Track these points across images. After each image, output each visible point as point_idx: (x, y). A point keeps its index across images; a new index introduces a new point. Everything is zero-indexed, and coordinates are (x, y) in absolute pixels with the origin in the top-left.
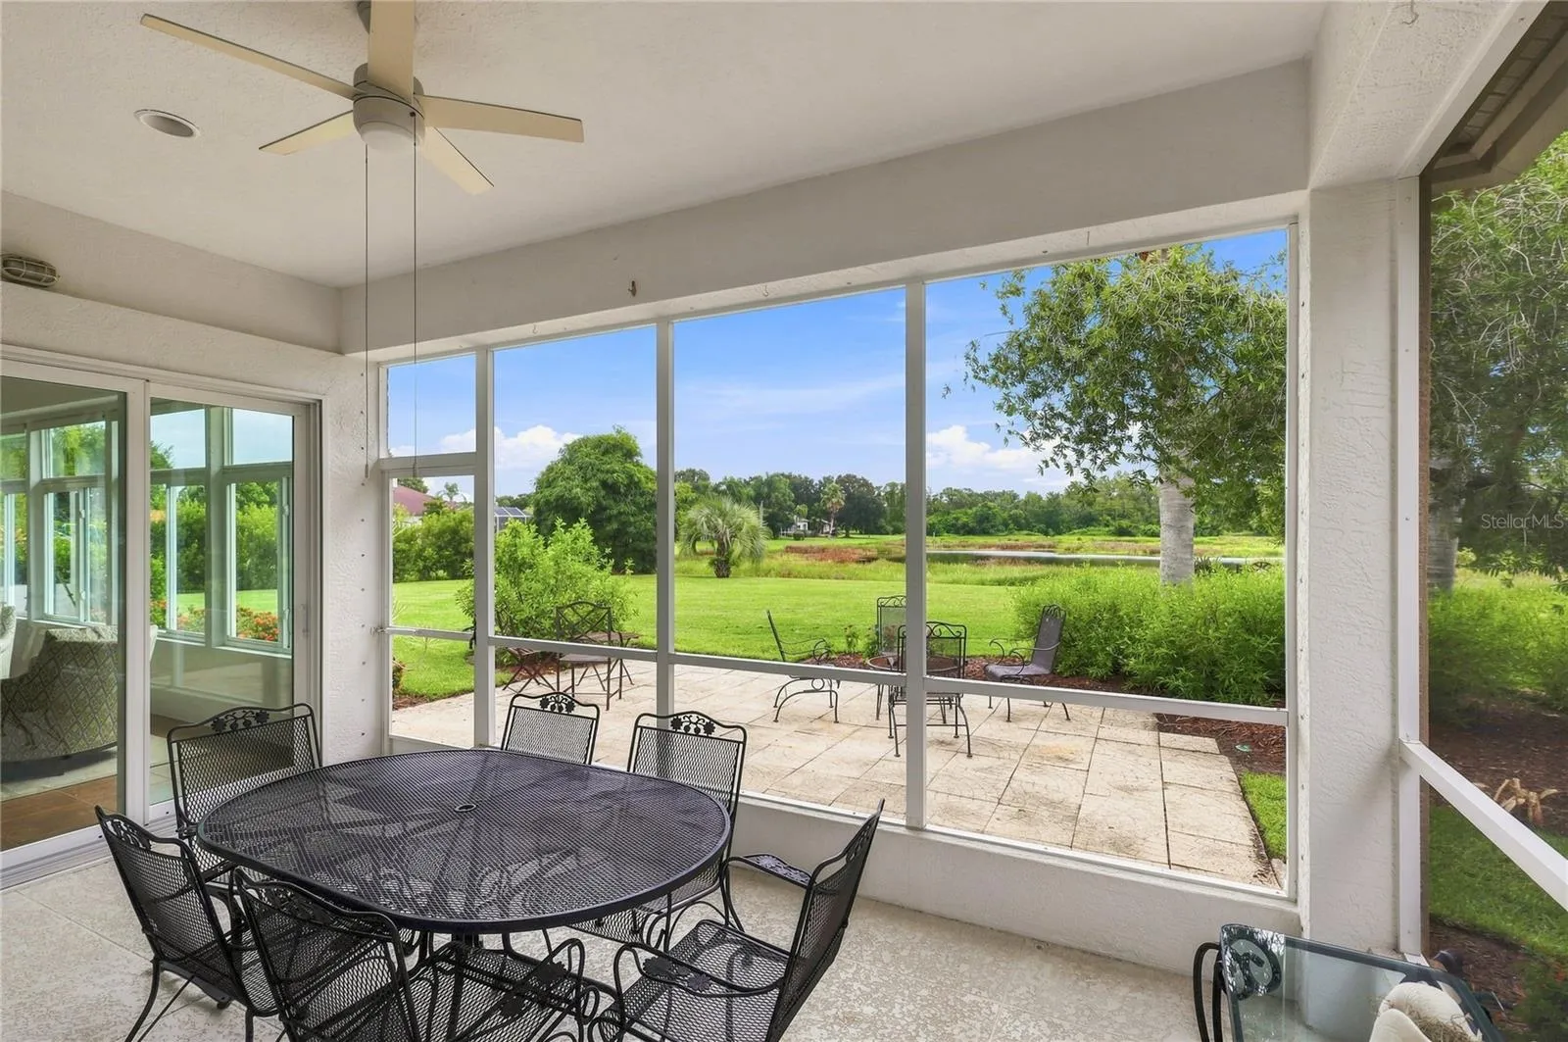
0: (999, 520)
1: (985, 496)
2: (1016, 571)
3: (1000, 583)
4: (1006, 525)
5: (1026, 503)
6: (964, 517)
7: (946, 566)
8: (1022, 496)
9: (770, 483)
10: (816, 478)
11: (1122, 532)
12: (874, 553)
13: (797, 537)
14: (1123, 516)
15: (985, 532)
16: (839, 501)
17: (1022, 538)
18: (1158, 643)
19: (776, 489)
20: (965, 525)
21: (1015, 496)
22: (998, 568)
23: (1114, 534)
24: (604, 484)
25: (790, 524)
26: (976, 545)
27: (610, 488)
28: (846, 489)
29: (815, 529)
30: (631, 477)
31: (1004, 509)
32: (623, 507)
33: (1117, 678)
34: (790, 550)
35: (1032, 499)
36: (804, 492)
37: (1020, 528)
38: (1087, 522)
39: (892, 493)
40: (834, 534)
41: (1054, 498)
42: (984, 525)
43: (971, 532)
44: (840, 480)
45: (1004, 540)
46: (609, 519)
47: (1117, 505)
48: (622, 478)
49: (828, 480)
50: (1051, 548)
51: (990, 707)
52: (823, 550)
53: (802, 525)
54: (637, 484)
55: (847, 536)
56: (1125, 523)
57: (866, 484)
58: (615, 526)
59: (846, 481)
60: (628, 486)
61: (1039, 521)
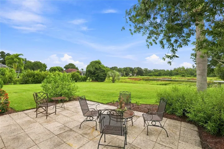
0: (162, 74)
1: (160, 70)
2: (164, 82)
3: (161, 85)
4: (163, 75)
5: (167, 71)
6: (156, 74)
7: (152, 81)
8: (166, 70)
9: (126, 68)
10: (133, 68)
11: (183, 76)
12: (142, 79)
13: (130, 76)
14: (183, 73)
15: (160, 76)
16: (137, 71)
17: (166, 77)
18: (199, 111)
19: (127, 69)
20: (156, 75)
21: (165, 70)
22: (161, 82)
23: (181, 76)
24: (95, 68)
25: (129, 74)
26: (158, 78)
27: (96, 69)
28: (138, 69)
29: (133, 75)
30: (99, 67)
31: (163, 72)
32: (98, 71)
33: (183, 118)
34: (128, 78)
35: (168, 71)
36: (131, 70)
37: (166, 75)
38: (177, 74)
39: (145, 70)
40: (136, 76)
41: (171, 71)
42: (160, 75)
43: (158, 76)
44: (137, 68)
45: (163, 77)
46: (96, 73)
47: (182, 72)
48: (98, 67)
49: (135, 68)
50: (171, 78)
51: (144, 126)
52: (134, 78)
53: (131, 74)
54: (101, 68)
55: (138, 76)
56: (183, 75)
57: (141, 68)
58: (97, 74)
59: (138, 68)
60: (99, 68)
61: (169, 74)
